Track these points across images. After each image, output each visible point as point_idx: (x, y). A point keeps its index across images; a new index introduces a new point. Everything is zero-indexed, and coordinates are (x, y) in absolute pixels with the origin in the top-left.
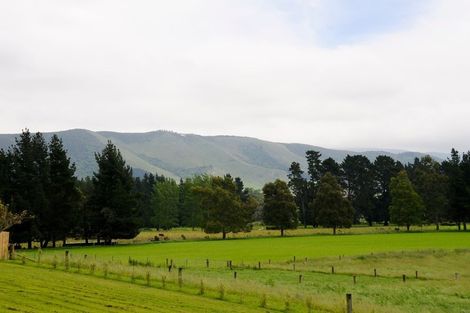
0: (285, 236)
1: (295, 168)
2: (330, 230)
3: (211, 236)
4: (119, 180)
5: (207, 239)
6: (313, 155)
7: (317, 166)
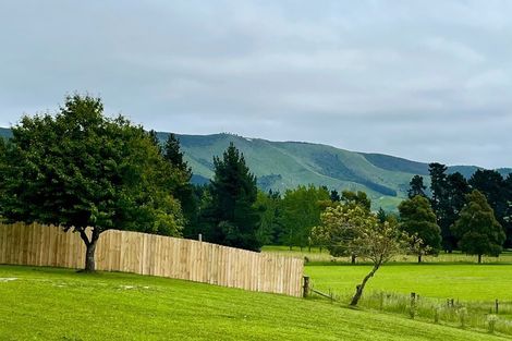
0: (424, 264)
1: (417, 183)
2: (475, 258)
3: (339, 259)
4: (242, 189)
5: (333, 263)
6: (437, 169)
7: (441, 182)
